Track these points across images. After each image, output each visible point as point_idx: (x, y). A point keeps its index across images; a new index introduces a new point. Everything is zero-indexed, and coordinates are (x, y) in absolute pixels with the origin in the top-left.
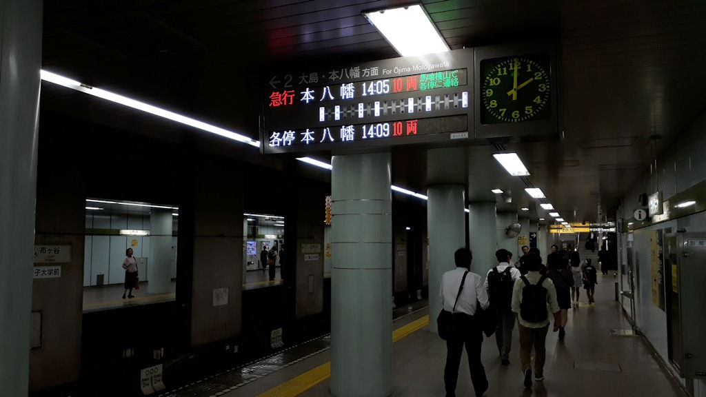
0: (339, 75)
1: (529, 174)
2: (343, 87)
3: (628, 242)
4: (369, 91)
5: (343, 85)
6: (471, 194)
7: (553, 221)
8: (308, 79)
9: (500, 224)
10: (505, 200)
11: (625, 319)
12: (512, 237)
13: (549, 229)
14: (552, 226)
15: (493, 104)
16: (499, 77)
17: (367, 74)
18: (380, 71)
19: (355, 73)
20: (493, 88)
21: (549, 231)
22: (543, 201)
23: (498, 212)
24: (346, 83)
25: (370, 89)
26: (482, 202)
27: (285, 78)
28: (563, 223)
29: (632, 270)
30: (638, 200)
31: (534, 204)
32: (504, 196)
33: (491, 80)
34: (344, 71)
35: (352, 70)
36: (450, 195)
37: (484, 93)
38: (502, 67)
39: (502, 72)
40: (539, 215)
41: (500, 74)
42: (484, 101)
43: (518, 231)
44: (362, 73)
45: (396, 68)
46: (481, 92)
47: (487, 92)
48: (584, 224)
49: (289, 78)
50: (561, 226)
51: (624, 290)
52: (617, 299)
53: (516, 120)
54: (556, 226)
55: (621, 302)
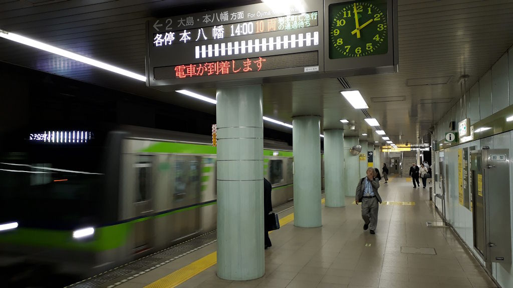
0: (211, 18)
1: (368, 107)
2: (215, 29)
3: (440, 158)
4: (236, 32)
5: (215, 27)
6: (325, 123)
7: (384, 143)
8: (185, 23)
9: (347, 146)
10: (350, 128)
11: (437, 214)
12: (355, 155)
13: (382, 149)
14: (384, 147)
15: (340, 42)
16: (344, 19)
17: (234, 17)
18: (245, 15)
19: (224, 16)
20: (339, 28)
21: (381, 151)
22: (378, 128)
23: (345, 137)
24: (217, 26)
25: (237, 30)
26: (333, 129)
27: (167, 22)
28: (392, 145)
29: (443, 178)
30: (449, 126)
31: (370, 131)
32: (350, 124)
33: (338, 21)
34: (215, 15)
35: (221, 14)
36: (310, 124)
37: (332, 33)
38: (347, 11)
39: (347, 14)
40: (375, 139)
41: (345, 16)
42: (331, 39)
43: (359, 150)
44: (230, 17)
45: (259, 12)
46: (330, 31)
47: (334, 31)
48: (407, 145)
49: (169, 22)
50: (390, 147)
51: (436, 193)
52: (431, 199)
53: (358, 55)
54: (386, 147)
55: (434, 201)
